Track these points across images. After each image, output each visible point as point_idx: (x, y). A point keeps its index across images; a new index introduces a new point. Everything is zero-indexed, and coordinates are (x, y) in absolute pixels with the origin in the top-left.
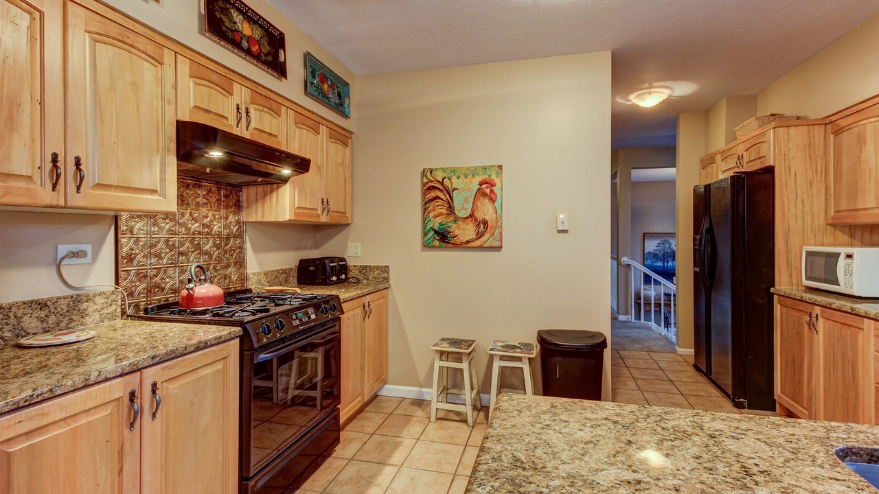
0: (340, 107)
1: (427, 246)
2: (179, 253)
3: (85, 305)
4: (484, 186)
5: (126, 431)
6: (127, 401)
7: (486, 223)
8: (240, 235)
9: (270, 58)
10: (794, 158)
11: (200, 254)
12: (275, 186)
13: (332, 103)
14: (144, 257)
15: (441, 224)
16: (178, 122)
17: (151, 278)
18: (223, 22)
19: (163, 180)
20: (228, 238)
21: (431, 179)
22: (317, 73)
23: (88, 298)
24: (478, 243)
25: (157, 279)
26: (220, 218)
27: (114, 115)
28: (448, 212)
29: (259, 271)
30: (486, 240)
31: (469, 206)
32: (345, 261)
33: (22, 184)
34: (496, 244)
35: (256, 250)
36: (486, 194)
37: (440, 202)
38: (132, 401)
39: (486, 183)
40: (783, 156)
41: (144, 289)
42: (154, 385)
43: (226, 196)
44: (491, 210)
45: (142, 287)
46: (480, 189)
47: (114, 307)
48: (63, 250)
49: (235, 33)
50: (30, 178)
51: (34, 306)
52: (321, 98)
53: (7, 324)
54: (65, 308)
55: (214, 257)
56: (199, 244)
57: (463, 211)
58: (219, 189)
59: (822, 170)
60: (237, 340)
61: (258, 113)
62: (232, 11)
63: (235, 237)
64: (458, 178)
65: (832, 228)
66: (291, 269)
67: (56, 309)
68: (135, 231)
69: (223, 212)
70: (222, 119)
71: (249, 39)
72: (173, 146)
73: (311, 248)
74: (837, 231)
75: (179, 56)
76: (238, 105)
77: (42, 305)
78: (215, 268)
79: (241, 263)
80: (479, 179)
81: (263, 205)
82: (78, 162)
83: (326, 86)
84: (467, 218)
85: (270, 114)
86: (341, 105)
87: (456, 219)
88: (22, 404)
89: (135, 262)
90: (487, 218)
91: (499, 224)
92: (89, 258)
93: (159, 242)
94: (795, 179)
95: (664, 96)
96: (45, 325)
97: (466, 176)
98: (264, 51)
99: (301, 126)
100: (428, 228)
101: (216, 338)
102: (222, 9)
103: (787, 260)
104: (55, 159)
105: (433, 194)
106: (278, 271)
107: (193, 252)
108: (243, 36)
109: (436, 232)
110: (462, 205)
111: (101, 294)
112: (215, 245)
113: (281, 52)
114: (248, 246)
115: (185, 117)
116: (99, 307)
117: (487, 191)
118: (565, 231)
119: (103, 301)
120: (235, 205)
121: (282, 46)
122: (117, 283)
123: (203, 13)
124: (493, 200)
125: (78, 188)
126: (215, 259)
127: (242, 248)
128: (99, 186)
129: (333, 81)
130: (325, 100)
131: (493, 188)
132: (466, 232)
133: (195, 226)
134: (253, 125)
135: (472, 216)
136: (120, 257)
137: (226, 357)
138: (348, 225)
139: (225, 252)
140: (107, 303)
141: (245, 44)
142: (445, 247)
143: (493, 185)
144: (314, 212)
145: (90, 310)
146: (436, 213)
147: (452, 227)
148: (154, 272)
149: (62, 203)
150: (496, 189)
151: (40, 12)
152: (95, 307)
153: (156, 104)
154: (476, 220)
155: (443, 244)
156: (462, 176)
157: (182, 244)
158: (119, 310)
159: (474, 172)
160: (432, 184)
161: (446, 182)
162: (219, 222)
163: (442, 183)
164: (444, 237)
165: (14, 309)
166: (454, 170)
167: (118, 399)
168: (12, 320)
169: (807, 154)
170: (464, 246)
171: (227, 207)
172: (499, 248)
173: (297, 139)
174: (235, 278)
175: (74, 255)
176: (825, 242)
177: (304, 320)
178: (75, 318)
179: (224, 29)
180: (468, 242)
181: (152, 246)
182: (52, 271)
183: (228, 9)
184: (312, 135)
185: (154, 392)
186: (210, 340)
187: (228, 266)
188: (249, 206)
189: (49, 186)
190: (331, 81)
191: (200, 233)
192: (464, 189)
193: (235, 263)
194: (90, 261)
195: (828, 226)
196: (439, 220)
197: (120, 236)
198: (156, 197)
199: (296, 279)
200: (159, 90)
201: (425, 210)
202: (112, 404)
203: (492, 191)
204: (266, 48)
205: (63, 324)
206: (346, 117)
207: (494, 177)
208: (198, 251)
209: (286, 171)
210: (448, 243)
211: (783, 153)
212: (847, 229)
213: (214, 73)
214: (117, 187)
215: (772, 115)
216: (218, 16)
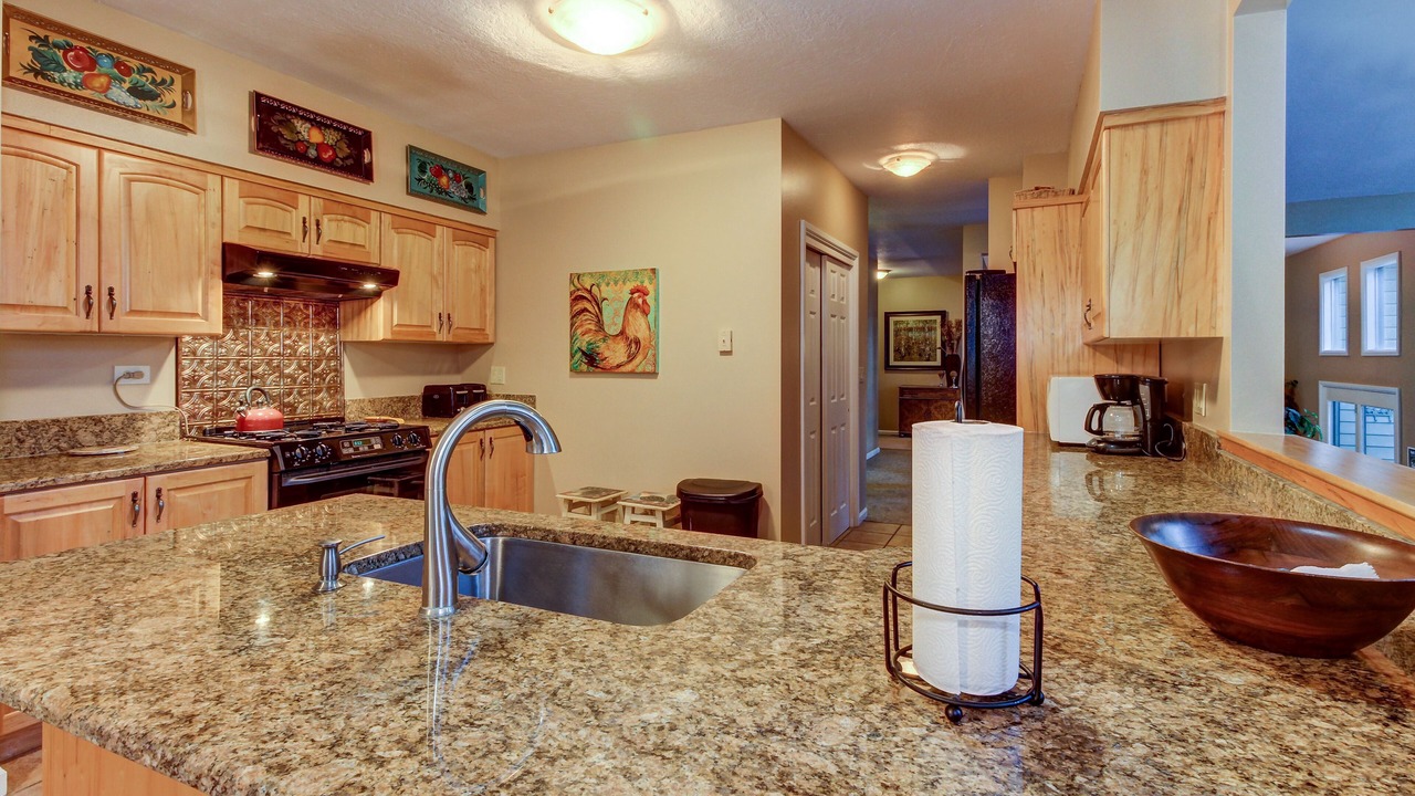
0: (471, 201)
1: (575, 371)
2: (252, 376)
3: (140, 424)
4: (636, 295)
5: (129, 527)
6: (129, 500)
7: (637, 342)
8: (335, 357)
9: (350, 162)
10: (1040, 251)
11: (279, 377)
12: (369, 301)
13: (456, 199)
14: (209, 379)
15: (589, 343)
16: (224, 245)
17: (218, 401)
18: (282, 136)
19: (205, 302)
20: (319, 361)
21: (579, 286)
22: (428, 167)
23: (144, 418)
24: (629, 368)
25: (225, 402)
26: (308, 337)
27: (150, 247)
28: (597, 328)
29: (362, 398)
30: (639, 363)
31: (620, 321)
32: (485, 389)
33: (59, 315)
34: (649, 368)
35: (359, 373)
36: (638, 306)
37: (588, 316)
38: (134, 501)
39: (638, 291)
40: (1025, 249)
41: (209, 411)
42: (159, 491)
43: (317, 314)
44: (644, 326)
45: (206, 409)
46: (631, 299)
47: (171, 428)
48: (120, 370)
49: (299, 144)
50: (65, 309)
51: (89, 421)
52: (437, 194)
53: (63, 436)
54: (120, 425)
55: (298, 381)
56: (278, 366)
57: (613, 327)
58: (306, 307)
59: (1077, 268)
60: (265, 462)
61: (334, 224)
62: (295, 121)
63: (329, 359)
64: (608, 284)
65: (1091, 350)
66: (412, 398)
67: (110, 425)
68: (199, 352)
69: (312, 331)
70: (283, 236)
71: (319, 147)
72: (218, 269)
73: (448, 373)
74: (1097, 354)
75: (226, 179)
76: (304, 219)
77: (97, 421)
78: (299, 393)
79: (336, 388)
80: (630, 286)
81: (358, 323)
82: (111, 290)
83: (444, 180)
84: (617, 335)
85: (352, 222)
86: (473, 199)
87: (606, 337)
88: (28, 487)
89: (199, 384)
90: (640, 336)
91: (653, 343)
92: (146, 379)
93: (227, 364)
94: (1042, 280)
95: (924, 161)
96: (99, 440)
97: (616, 283)
98: (340, 156)
99: (404, 230)
100: (576, 348)
101: (233, 457)
102: (280, 122)
103: (1031, 394)
104: (88, 290)
105: (580, 306)
106: (391, 399)
107: (270, 375)
108: (308, 144)
109: (583, 353)
110: (612, 319)
111: (157, 414)
112: (300, 367)
113: (366, 152)
114: (348, 369)
115: (234, 237)
116: (155, 426)
117: (639, 302)
118: (729, 353)
119: (160, 420)
120: (329, 323)
121: (368, 145)
122: (177, 405)
123: (253, 129)
124: (646, 313)
125: (112, 315)
126: (300, 383)
127: (338, 371)
128: (133, 312)
129: (458, 171)
130: (443, 196)
131: (646, 298)
132: (616, 353)
133: (273, 348)
134: (325, 237)
135: (622, 333)
136: (180, 378)
137: (250, 477)
138: (492, 344)
139: (315, 375)
140: (164, 422)
141: (312, 153)
142: (594, 372)
143: (646, 294)
144: (429, 330)
145: (146, 428)
146: (583, 329)
147: (602, 347)
148: (221, 394)
149: (96, 329)
150: (650, 299)
151: (77, 165)
152: (152, 426)
153: (197, 230)
154: (627, 338)
155: (592, 369)
156: (612, 283)
157: (255, 367)
158: (178, 430)
159: (625, 277)
160: (580, 293)
161: (595, 289)
162: (305, 343)
163: (590, 292)
164: (591, 361)
165: (69, 423)
166: (602, 275)
167: (121, 497)
168: (68, 433)
169: (1058, 247)
170: (614, 371)
171: (316, 326)
172: (654, 374)
173: (396, 247)
174: (329, 405)
175: (129, 375)
176: (1081, 369)
177: (361, 449)
178: (129, 435)
179: (283, 142)
180: (619, 366)
181: (219, 369)
182: (110, 390)
183: (289, 120)
184: (422, 241)
185: (158, 497)
186: (226, 458)
187: (318, 392)
188: (345, 325)
189: (83, 314)
190: (454, 172)
191: (279, 354)
192: (614, 299)
193: (329, 389)
194: (148, 381)
195: (1086, 348)
196: (587, 338)
197: (181, 357)
198: (198, 320)
199: (420, 410)
200: (202, 216)
201: (572, 325)
202: (115, 502)
203: (644, 302)
204: (344, 150)
205: (117, 440)
206: (482, 212)
207: (646, 284)
208: (277, 374)
209: (370, 286)
210: (597, 367)
211: (1025, 246)
212: (1112, 352)
213: (272, 190)
214: (153, 313)
215: (1037, 189)
216: (276, 131)
